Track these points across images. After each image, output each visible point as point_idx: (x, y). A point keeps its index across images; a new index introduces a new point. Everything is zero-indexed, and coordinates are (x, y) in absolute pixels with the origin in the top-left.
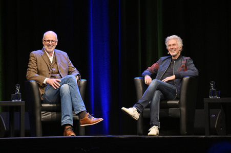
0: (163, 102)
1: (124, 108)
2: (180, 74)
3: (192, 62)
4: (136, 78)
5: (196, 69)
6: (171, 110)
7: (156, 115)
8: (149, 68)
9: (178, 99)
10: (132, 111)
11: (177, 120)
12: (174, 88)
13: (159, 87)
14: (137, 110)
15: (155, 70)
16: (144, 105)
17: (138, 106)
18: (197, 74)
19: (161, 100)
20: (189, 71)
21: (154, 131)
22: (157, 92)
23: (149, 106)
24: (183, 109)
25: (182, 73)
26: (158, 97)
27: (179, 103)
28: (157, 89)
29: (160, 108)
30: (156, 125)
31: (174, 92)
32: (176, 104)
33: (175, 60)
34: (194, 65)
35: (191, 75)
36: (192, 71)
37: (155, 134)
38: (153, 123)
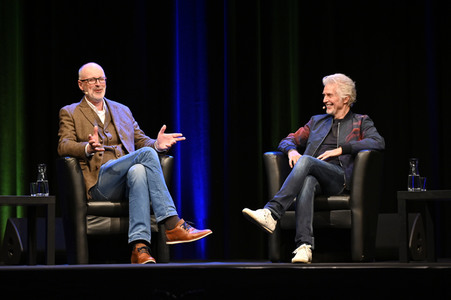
0: (320, 199)
1: (246, 210)
2: (350, 145)
3: (372, 124)
4: (267, 154)
5: (380, 137)
6: (334, 214)
7: (306, 223)
8: (291, 136)
9: (347, 192)
10: (263, 216)
11: (346, 233)
12: (341, 172)
13: (313, 170)
14: (272, 214)
15: (302, 140)
16: (286, 205)
17: (275, 205)
18: (383, 146)
19: (317, 195)
20: (366, 139)
21: (303, 254)
22: (309, 180)
23: (294, 207)
24: (358, 212)
25: (354, 143)
26: (311, 189)
27: (350, 200)
28: (309, 174)
29: (315, 211)
30: (308, 243)
31: (340, 179)
32: (343, 202)
33: (340, 121)
34: (375, 129)
35: (372, 146)
36: (372, 141)
37: (306, 259)
38: (302, 239)
